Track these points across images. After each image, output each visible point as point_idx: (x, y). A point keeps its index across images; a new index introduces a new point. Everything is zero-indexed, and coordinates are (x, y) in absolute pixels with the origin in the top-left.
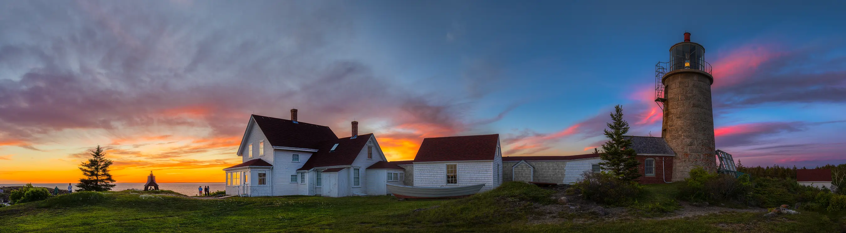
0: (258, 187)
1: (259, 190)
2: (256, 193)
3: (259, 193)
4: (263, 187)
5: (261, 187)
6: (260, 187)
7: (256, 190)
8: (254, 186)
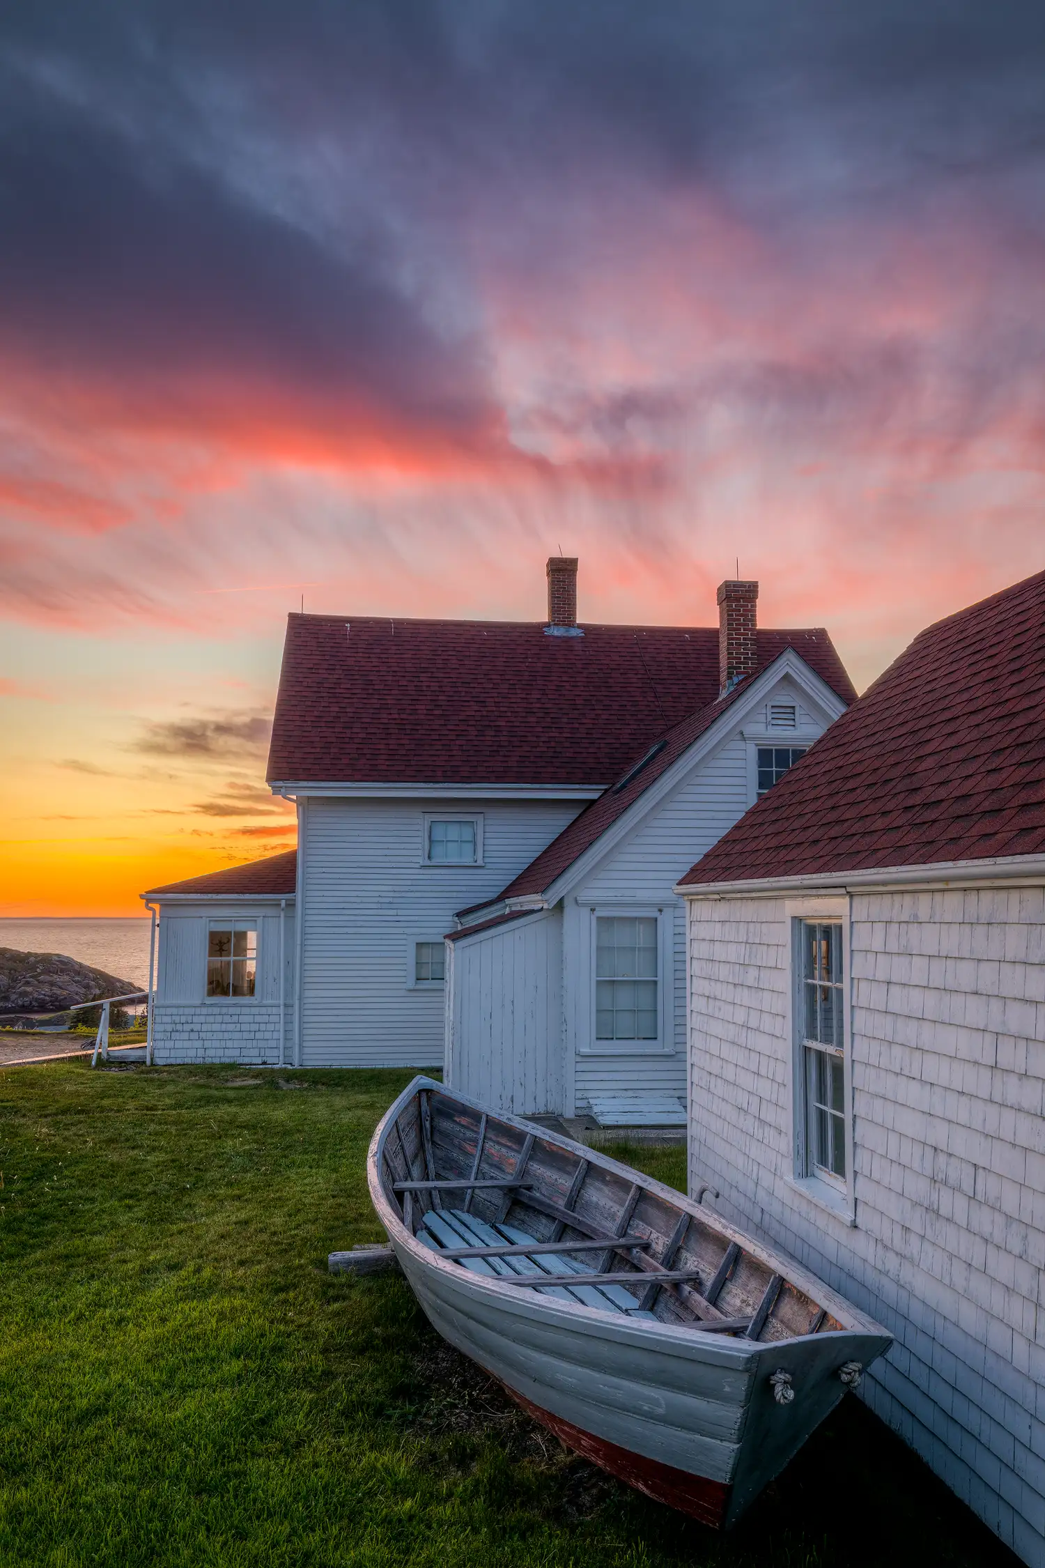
0: (204, 1011)
1: (205, 1027)
2: (187, 1044)
3: (207, 1044)
4: (232, 1011)
5: (224, 1010)
6: (216, 1011)
7: (187, 1027)
8: (174, 1002)
